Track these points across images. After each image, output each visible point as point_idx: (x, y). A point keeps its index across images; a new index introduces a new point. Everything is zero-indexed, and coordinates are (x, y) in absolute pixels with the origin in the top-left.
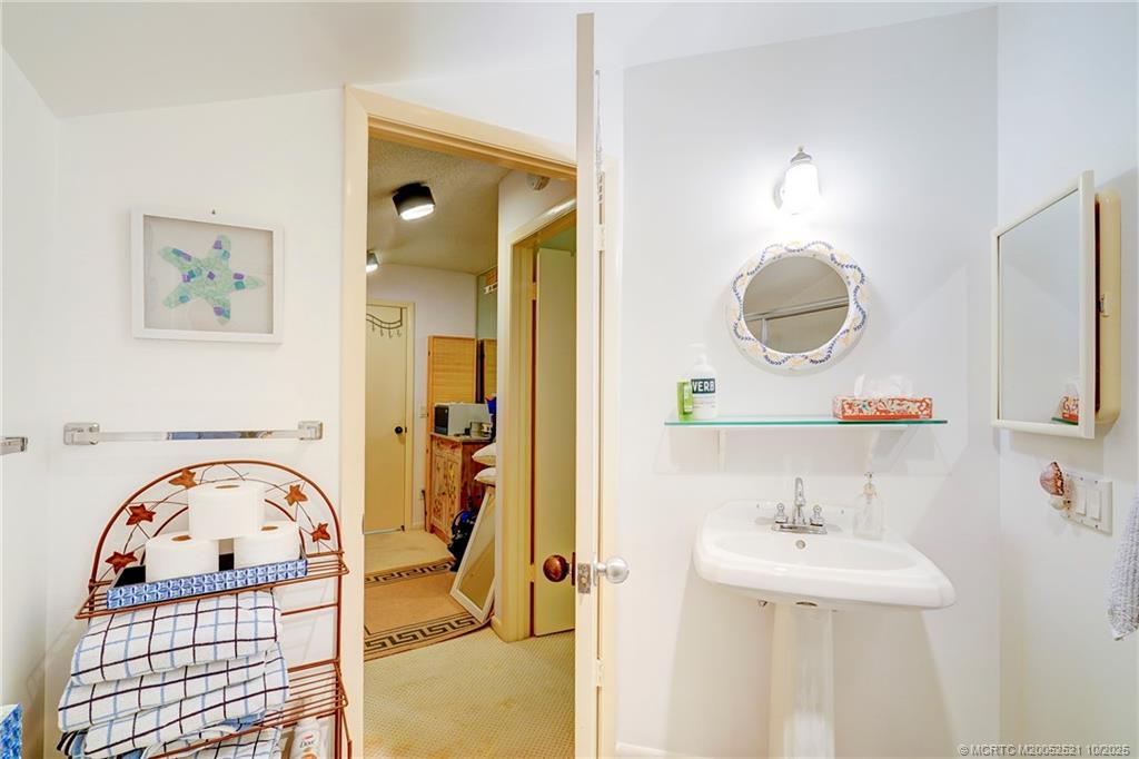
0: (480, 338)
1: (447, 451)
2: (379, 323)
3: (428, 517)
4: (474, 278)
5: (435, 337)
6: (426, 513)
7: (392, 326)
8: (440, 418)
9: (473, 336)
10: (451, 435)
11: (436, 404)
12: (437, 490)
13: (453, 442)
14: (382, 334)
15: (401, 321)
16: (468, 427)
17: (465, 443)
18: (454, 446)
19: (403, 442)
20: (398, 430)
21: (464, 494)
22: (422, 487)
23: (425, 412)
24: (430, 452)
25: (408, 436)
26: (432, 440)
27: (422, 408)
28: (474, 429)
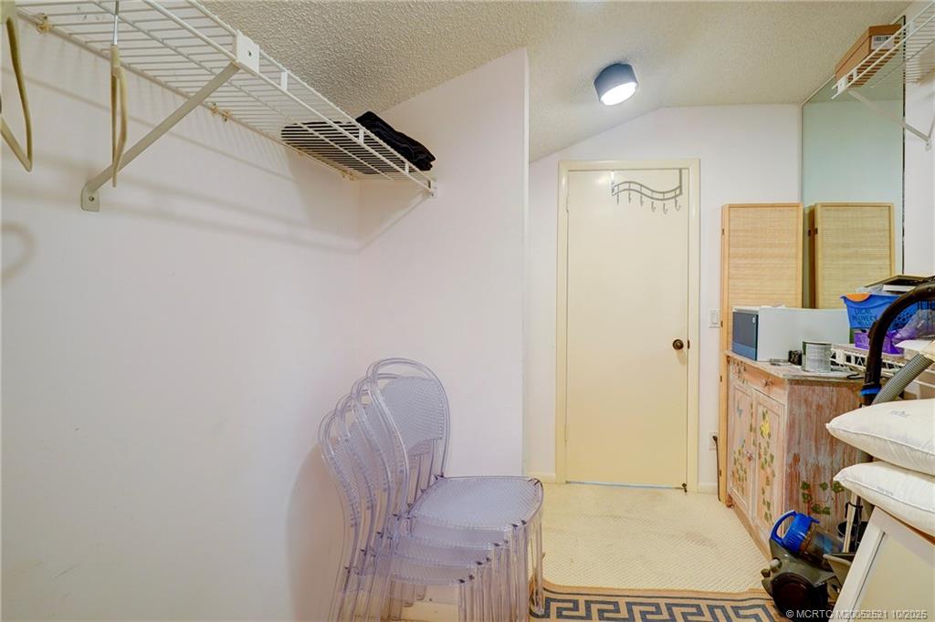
0: (809, 203)
1: (755, 388)
2: (649, 193)
3: (722, 478)
4: (795, 110)
5: (731, 207)
6: (719, 473)
7: (667, 196)
8: (744, 331)
9: (795, 200)
10: (762, 362)
11: (736, 308)
12: (737, 447)
13: (768, 375)
14: (653, 209)
15: (680, 187)
16: (800, 349)
17: (796, 382)
18: (771, 382)
19: (685, 361)
20: (678, 345)
21: (792, 477)
22: (714, 431)
23: (717, 320)
24: (725, 380)
25: (692, 353)
26: (728, 362)
27: (713, 314)
28: (811, 355)
